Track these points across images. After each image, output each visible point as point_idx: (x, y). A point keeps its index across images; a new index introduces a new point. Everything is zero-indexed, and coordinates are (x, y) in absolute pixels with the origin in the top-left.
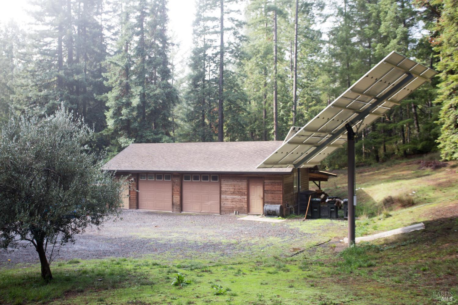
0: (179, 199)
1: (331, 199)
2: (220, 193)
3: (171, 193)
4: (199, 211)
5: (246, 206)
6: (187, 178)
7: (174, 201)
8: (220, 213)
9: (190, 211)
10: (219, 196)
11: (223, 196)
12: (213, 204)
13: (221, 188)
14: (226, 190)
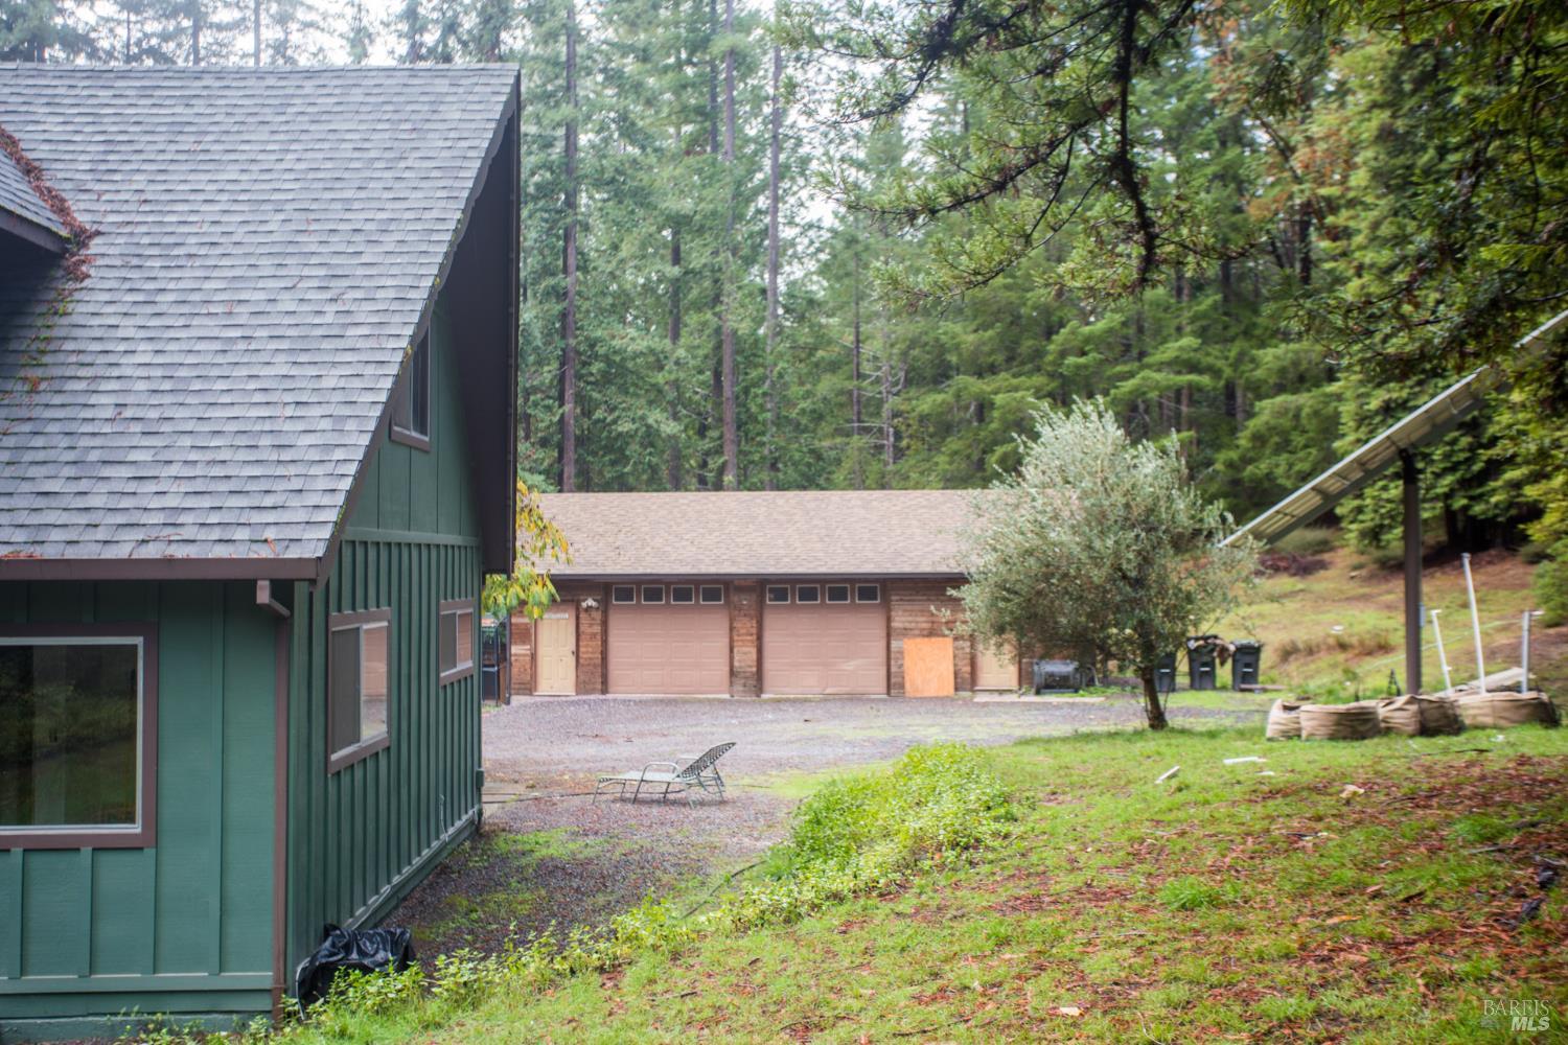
0: (754, 656)
1: (1201, 642)
2: (888, 636)
3: (727, 640)
4: (819, 690)
5: (968, 669)
6: (781, 595)
7: (736, 664)
8: (888, 693)
9: (787, 690)
10: (883, 643)
11: (894, 644)
12: (865, 670)
13: (889, 620)
14: (907, 625)
